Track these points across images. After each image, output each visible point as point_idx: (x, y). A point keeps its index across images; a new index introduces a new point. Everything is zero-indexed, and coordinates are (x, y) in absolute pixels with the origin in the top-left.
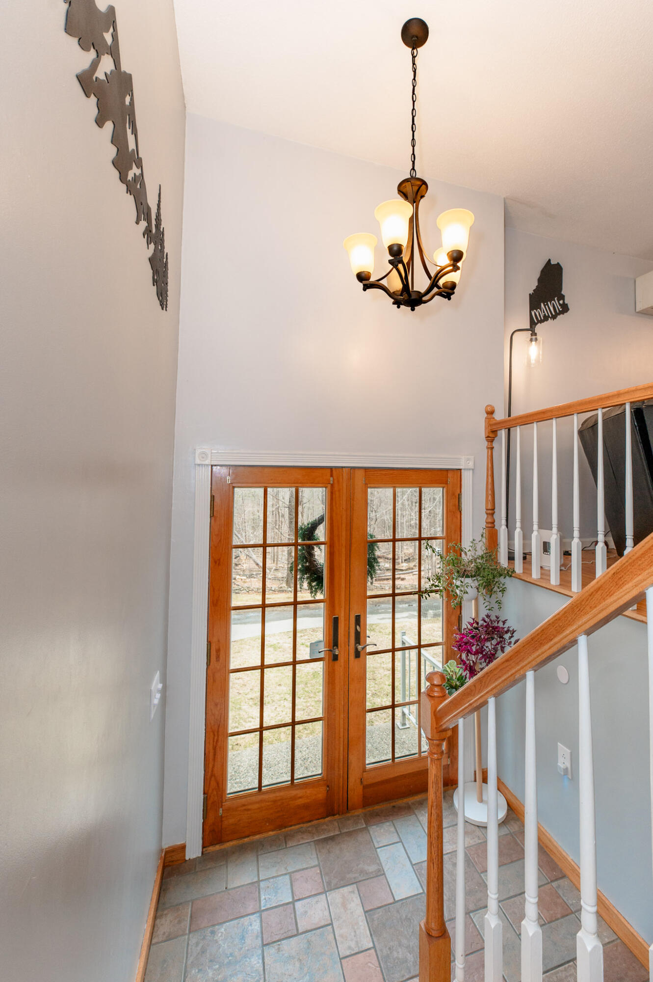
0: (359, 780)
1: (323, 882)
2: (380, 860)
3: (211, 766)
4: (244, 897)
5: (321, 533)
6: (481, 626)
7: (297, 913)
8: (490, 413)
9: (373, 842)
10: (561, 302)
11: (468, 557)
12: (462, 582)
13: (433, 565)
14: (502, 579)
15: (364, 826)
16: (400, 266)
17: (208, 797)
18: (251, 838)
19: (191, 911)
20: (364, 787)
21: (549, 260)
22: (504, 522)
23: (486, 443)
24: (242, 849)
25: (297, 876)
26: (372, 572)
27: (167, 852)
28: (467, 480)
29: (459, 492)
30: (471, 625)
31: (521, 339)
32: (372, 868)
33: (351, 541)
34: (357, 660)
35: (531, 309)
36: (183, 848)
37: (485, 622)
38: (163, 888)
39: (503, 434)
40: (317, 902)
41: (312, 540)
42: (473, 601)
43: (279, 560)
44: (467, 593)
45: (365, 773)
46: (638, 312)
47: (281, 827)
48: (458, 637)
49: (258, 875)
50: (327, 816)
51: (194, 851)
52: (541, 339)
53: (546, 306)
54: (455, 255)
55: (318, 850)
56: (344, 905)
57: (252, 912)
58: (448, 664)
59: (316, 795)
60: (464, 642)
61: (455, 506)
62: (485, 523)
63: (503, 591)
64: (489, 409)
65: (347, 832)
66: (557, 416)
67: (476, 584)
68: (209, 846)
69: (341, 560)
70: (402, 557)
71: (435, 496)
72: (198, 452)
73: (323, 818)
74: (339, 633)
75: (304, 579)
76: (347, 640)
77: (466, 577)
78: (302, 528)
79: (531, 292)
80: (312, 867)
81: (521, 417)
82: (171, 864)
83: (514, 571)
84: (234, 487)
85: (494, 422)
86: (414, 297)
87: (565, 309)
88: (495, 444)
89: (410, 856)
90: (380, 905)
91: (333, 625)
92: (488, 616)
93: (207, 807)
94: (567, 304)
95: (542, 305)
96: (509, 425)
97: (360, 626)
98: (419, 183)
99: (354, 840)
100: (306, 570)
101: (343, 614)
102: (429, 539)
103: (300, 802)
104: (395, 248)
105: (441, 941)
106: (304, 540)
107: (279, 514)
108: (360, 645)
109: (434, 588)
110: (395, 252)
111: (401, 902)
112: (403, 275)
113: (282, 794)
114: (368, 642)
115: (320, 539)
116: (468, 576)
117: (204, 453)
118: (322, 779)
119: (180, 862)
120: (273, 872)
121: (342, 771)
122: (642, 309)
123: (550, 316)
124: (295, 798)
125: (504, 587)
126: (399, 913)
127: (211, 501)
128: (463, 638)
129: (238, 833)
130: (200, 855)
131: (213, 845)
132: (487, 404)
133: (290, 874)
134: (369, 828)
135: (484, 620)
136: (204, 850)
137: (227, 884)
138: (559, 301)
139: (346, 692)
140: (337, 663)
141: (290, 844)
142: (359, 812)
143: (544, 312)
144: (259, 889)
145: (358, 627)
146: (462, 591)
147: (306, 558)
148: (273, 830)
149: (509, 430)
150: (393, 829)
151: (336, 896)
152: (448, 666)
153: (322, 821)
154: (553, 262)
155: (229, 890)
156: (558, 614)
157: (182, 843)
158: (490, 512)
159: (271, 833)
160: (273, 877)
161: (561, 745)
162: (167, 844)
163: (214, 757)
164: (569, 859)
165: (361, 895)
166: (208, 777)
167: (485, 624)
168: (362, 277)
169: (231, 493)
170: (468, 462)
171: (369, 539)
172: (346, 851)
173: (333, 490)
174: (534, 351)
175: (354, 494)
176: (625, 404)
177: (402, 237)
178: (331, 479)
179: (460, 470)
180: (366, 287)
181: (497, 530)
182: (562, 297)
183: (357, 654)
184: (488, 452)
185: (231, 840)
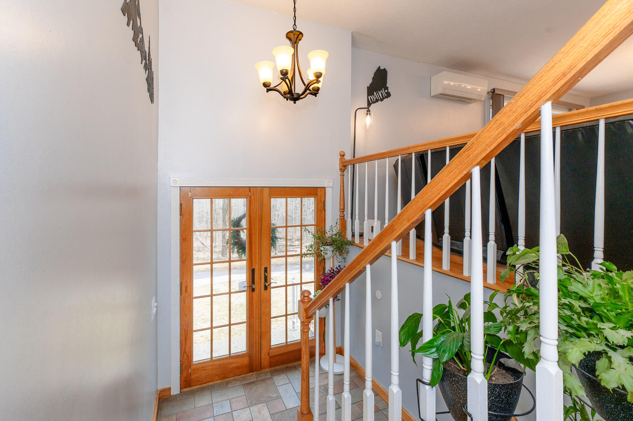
0: (267, 354)
1: (248, 402)
2: (279, 392)
3: (184, 347)
4: (205, 411)
5: (244, 223)
6: (336, 271)
7: (234, 416)
8: (342, 155)
9: (275, 384)
10: (386, 91)
11: (328, 235)
12: (324, 248)
13: (309, 240)
14: (347, 246)
15: (270, 376)
16: (287, 80)
17: (183, 363)
18: (207, 384)
19: (176, 417)
20: (270, 357)
21: (380, 67)
22: (349, 216)
23: (340, 172)
24: (203, 389)
25: (234, 400)
26: (274, 244)
27: (160, 392)
28: (329, 193)
29: (324, 200)
30: (330, 271)
31: (361, 114)
32: (275, 395)
33: (261, 228)
34: (265, 291)
35: (368, 95)
36: (169, 389)
37: (338, 269)
38: (160, 408)
39: (350, 168)
40: (244, 411)
41: (239, 227)
42: (331, 258)
43: (217, 241)
44: (327, 254)
45: (270, 350)
46: (432, 97)
47: (224, 378)
48: (323, 277)
49: (212, 401)
50: (250, 372)
51: (175, 390)
52: (373, 114)
53: (377, 94)
54: (318, 74)
55: (245, 388)
56: (259, 412)
57: (209, 417)
58: (317, 292)
59: (243, 362)
60: (326, 280)
61: (322, 207)
62: (339, 217)
63: (347, 253)
64: (342, 154)
65: (261, 380)
66: (378, 159)
67: (332, 249)
68: (184, 388)
69: (256, 238)
70: (295, 238)
71: (310, 203)
72: (172, 179)
73: (248, 373)
74: (255, 277)
75: (234, 248)
76: (260, 280)
77: (327, 246)
78: (233, 221)
79: (368, 85)
80: (241, 396)
81: (359, 159)
82: (162, 397)
83: (354, 242)
84: (193, 199)
85: (345, 161)
86: (295, 96)
87: (388, 95)
88: (345, 173)
89: (295, 389)
90: (278, 411)
91: (252, 273)
92: (339, 266)
93: (182, 368)
94: (390, 92)
95: (375, 93)
96: (354, 162)
97: (267, 273)
98: (298, 33)
99: (265, 383)
100: (236, 244)
101: (257, 267)
102: (306, 226)
103: (234, 365)
104: (284, 71)
105: (308, 416)
106: (234, 227)
107: (216, 213)
108: (267, 283)
109: (309, 252)
110: (284, 74)
111: (290, 410)
112: (289, 86)
113: (224, 361)
114: (272, 282)
115: (244, 226)
116: (328, 245)
117: (175, 180)
118: (247, 354)
119: (168, 396)
120: (220, 399)
121: (257, 349)
122: (434, 95)
123: (380, 99)
124: (232, 363)
125: (348, 250)
126: (289, 414)
127: (180, 206)
128: (325, 278)
129: (200, 382)
130: (179, 393)
131: (186, 388)
132: (340, 151)
133: (230, 400)
134: (273, 377)
135: (337, 268)
136: (181, 390)
137: (195, 405)
138: (385, 90)
139: (260, 308)
140: (254, 293)
141: (229, 386)
142: (268, 370)
143: (376, 97)
144: (213, 407)
145: (266, 273)
146: (324, 253)
147: (235, 237)
148: (219, 380)
149: (354, 165)
150: (286, 377)
151: (255, 408)
152: (317, 293)
153: (247, 375)
154: (381, 68)
155: (196, 408)
156: (358, 256)
157: (169, 387)
158: (342, 210)
159: (219, 381)
160: (220, 401)
161: (378, 331)
162: (160, 387)
163: (186, 343)
164: (380, 387)
165: (268, 407)
166: (183, 353)
167: (338, 270)
168: (265, 85)
169: (191, 202)
170: (329, 183)
171: (272, 226)
172: (260, 389)
173: (251, 199)
174: (368, 120)
175: (263, 202)
176: (412, 153)
177: (288, 65)
178: (250, 193)
179: (325, 187)
180: (268, 90)
181: (346, 220)
182: (387, 88)
183: (266, 288)
184: (341, 177)
185: (196, 385)
